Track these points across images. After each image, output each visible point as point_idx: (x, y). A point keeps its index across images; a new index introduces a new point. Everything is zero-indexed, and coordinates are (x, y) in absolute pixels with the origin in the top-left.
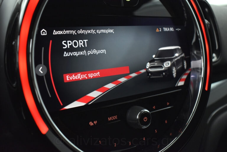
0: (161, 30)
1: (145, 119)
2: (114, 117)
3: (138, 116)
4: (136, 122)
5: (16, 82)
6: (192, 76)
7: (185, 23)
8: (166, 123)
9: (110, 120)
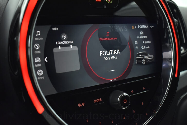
0: (136, 27)
1: (125, 101)
2: (99, 100)
3: (119, 99)
6: (164, 65)
7: (158, 22)
8: (143, 104)
9: (95, 102)
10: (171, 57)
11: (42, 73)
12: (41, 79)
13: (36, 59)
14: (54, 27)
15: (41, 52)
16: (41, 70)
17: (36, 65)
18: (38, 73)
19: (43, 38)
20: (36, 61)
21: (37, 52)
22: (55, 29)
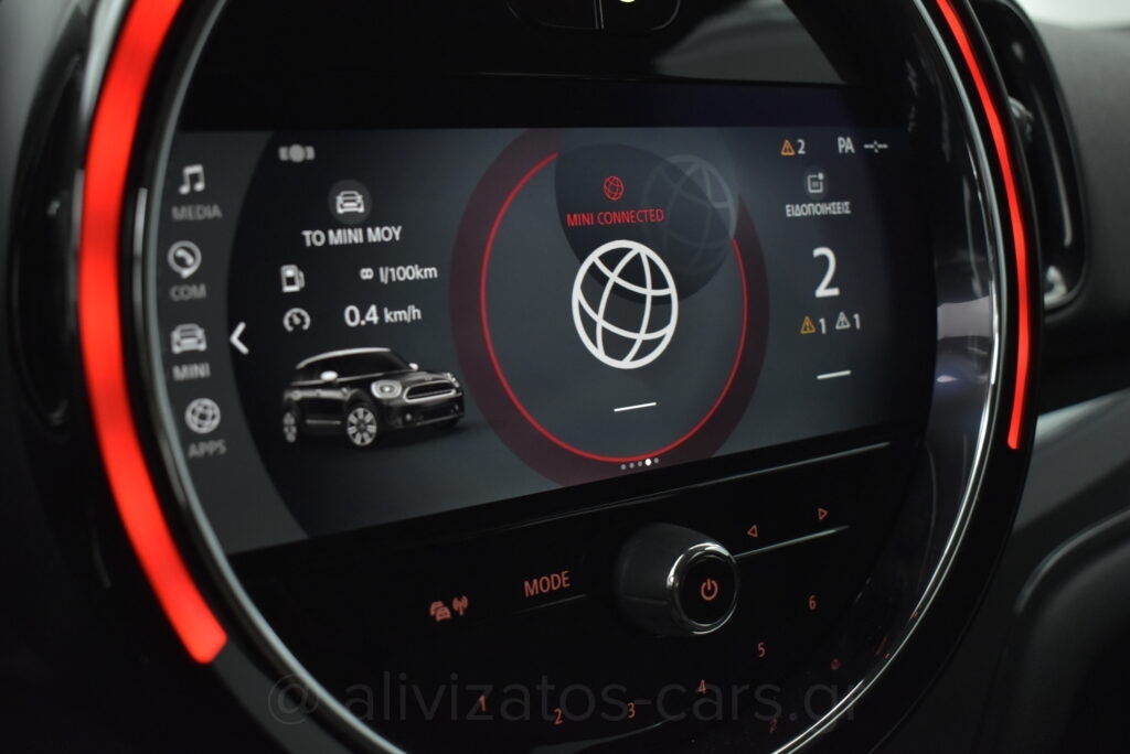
1: (709, 589)
2: (556, 579)
3: (672, 574)
4: (665, 603)
5: (63, 404)
6: (942, 379)
7: (912, 116)
8: (812, 608)
9: (532, 593)
10: (985, 333)
11: (213, 417)
12: (207, 454)
13: (176, 335)
14: (288, 144)
15: (208, 291)
16: (207, 402)
17: (176, 370)
18: (192, 421)
19: (222, 209)
20: (179, 344)
21: (186, 292)
22: (297, 153)
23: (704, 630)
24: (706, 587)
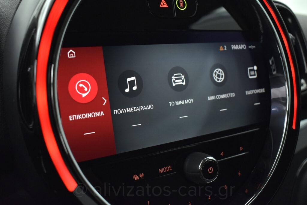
0: (227, 48)
2: (168, 168)
3: (200, 166)
4: (198, 174)
5: (33, 123)
7: (261, 39)
8: (239, 175)
9: (161, 172)
23: (209, 181)
24: (210, 169)
